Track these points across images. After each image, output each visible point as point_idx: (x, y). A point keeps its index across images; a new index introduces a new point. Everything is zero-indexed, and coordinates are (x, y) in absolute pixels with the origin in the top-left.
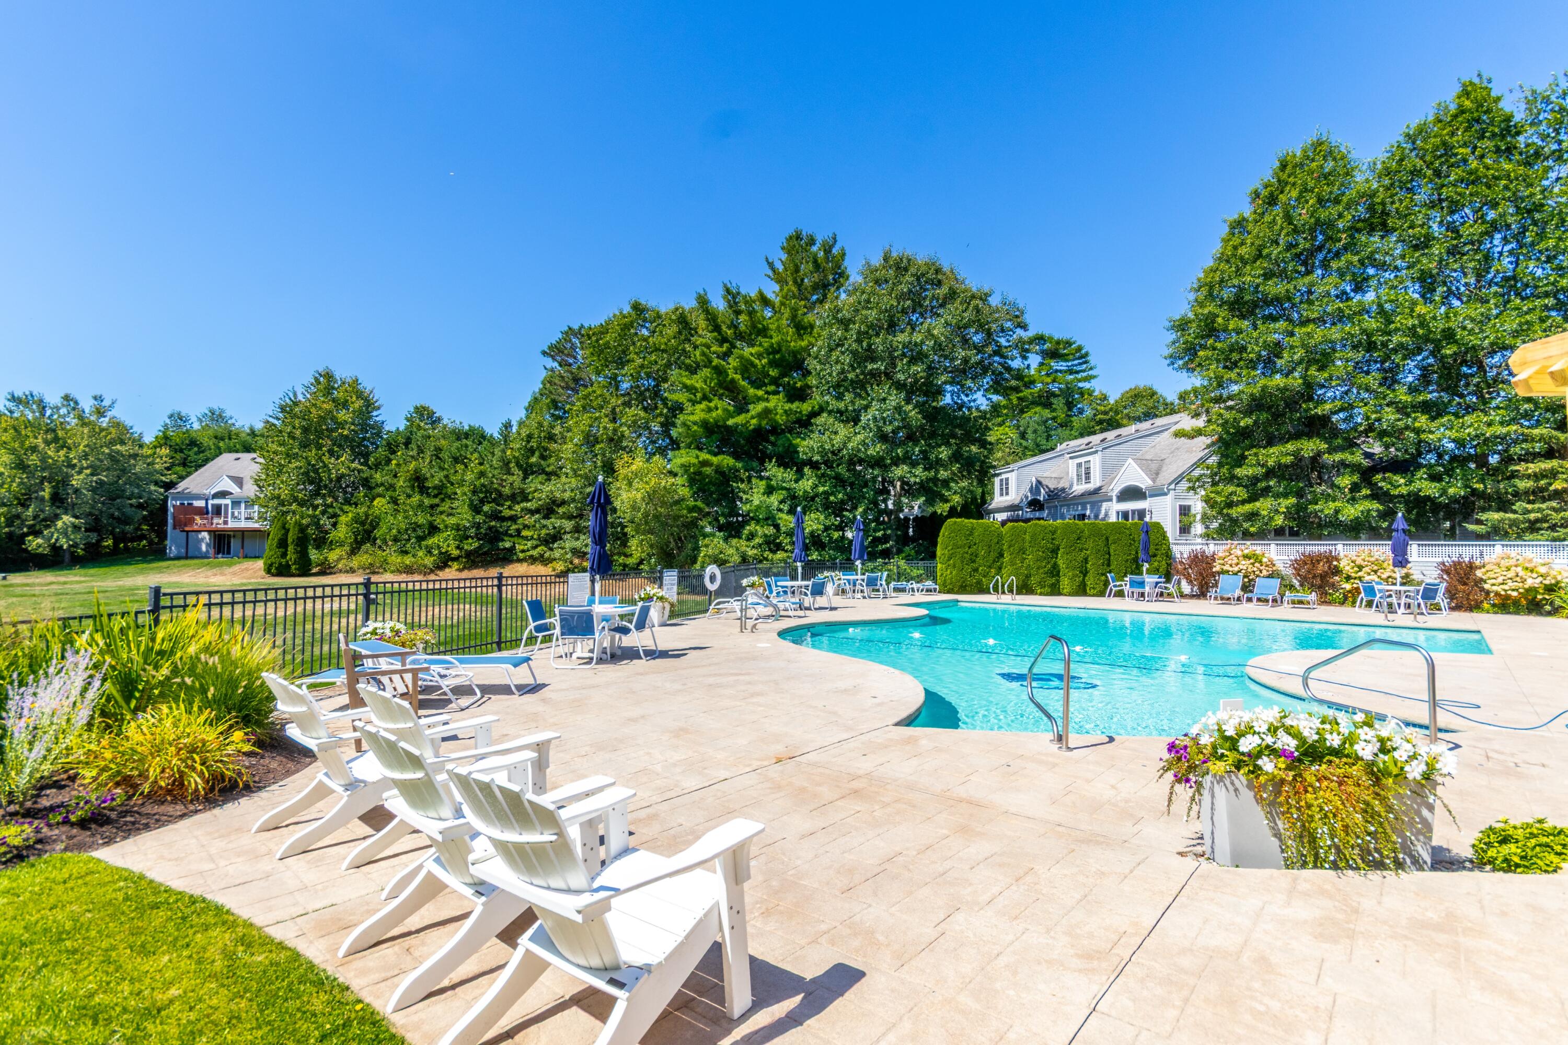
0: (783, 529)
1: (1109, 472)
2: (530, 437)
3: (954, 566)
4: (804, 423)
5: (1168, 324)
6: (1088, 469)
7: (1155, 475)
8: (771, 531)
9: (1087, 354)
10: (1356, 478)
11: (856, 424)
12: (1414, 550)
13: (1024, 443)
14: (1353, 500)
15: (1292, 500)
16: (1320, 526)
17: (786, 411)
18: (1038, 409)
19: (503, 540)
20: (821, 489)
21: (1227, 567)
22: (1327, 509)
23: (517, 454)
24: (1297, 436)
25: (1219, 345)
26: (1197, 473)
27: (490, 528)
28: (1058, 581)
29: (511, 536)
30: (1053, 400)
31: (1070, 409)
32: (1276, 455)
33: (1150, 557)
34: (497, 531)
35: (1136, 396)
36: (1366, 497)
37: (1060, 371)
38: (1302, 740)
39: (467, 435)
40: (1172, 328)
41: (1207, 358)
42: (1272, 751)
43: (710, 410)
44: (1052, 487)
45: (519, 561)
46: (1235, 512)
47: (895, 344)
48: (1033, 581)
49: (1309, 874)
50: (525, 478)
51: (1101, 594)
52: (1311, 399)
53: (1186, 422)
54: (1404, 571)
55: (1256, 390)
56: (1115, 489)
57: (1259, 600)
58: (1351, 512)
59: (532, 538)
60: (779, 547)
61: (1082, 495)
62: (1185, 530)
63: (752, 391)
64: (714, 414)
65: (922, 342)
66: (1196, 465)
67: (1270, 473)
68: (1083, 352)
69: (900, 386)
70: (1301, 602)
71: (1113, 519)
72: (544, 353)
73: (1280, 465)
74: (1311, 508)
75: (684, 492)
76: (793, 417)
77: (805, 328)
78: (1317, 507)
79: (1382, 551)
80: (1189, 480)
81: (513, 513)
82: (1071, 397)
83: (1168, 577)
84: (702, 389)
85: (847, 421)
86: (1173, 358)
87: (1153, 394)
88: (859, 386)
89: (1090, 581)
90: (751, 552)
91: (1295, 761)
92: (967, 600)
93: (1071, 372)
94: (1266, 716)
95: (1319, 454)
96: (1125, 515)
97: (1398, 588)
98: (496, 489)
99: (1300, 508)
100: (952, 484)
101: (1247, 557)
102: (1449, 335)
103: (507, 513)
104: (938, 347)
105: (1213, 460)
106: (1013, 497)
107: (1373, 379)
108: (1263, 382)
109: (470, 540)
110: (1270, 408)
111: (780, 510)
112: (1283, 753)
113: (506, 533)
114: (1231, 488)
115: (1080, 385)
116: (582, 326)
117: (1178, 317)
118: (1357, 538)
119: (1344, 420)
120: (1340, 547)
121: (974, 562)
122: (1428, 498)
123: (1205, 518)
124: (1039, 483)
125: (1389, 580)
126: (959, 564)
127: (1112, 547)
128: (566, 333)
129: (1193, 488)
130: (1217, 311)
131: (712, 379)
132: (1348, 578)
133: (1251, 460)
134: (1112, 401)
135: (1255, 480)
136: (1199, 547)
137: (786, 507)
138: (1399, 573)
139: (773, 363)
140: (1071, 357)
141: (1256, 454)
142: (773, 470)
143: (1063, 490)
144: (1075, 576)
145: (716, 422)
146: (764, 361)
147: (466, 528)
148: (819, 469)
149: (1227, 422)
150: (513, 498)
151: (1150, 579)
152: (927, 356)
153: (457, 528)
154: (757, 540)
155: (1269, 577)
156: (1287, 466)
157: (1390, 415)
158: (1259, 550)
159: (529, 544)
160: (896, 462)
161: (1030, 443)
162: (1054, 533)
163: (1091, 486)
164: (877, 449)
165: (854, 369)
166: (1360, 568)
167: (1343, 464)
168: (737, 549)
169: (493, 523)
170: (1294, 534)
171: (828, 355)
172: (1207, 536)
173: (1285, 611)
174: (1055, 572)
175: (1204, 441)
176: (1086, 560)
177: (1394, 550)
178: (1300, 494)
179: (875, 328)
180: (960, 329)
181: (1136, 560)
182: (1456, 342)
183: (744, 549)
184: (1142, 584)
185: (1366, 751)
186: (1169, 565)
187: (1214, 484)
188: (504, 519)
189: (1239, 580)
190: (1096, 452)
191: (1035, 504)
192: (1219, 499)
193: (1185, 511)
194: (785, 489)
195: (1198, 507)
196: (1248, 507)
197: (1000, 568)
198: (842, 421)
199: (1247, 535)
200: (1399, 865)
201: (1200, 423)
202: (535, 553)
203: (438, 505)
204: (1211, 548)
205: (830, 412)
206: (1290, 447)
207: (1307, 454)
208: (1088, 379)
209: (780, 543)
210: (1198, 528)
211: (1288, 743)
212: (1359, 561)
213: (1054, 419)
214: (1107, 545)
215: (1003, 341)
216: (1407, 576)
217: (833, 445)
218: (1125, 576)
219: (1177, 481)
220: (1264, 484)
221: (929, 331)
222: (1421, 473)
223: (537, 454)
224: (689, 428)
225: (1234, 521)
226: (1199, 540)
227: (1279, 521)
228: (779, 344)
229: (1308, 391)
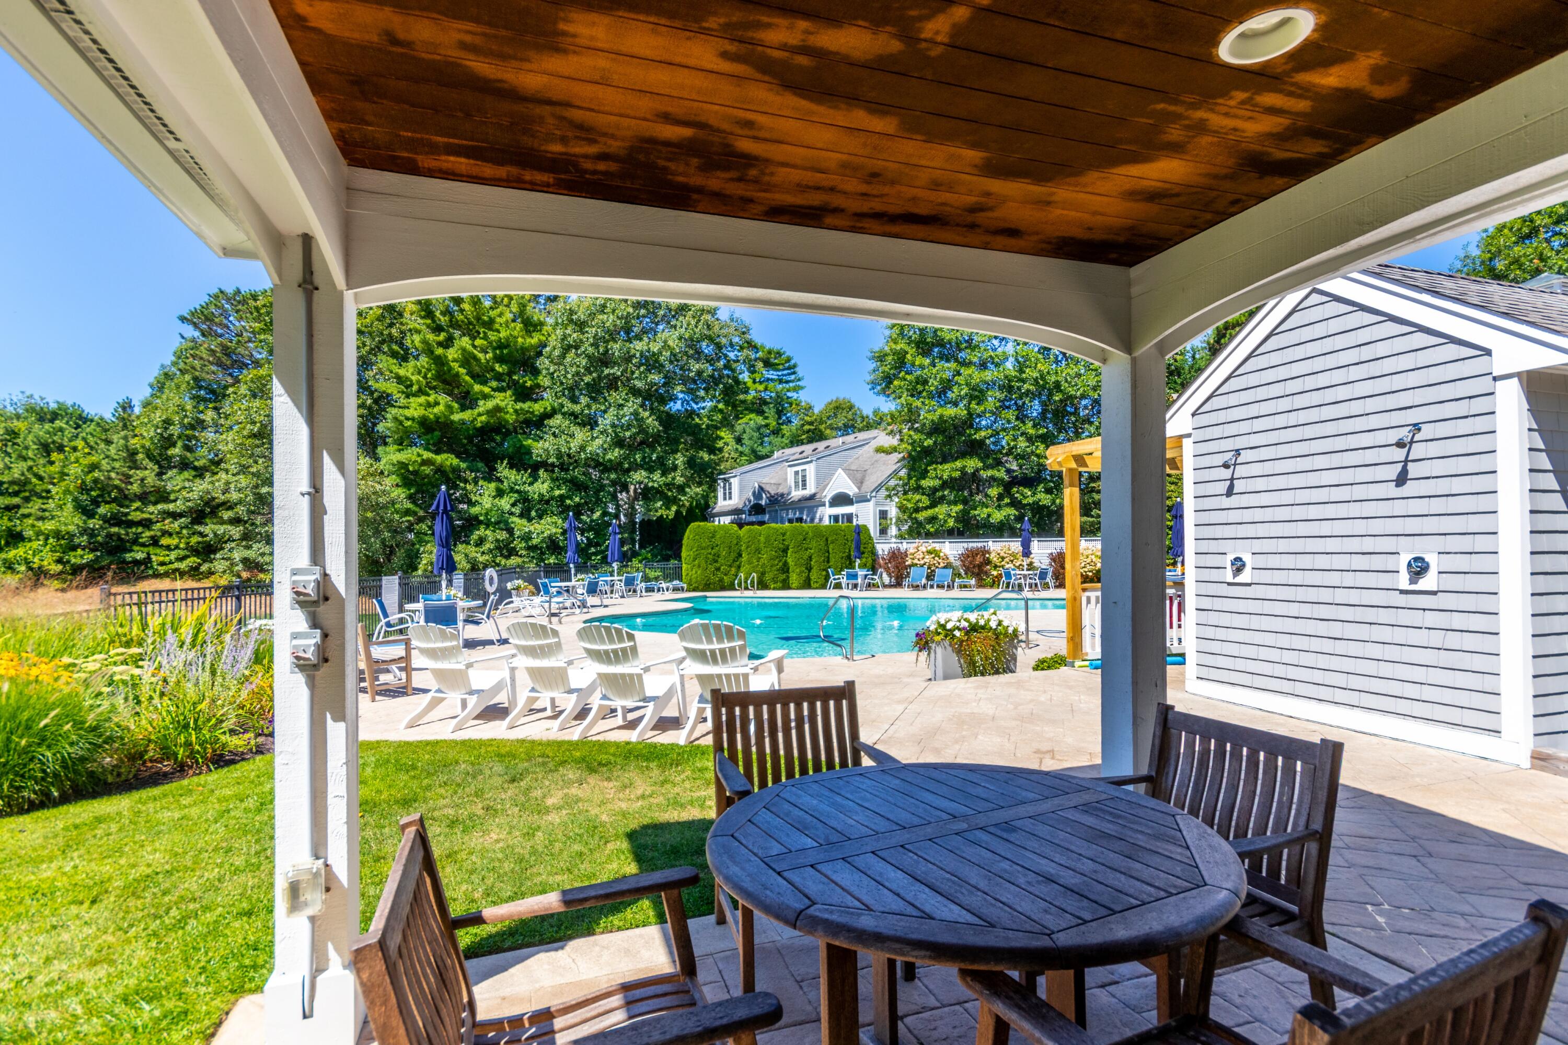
0: (517, 533)
1: (823, 480)
2: (168, 422)
3: (699, 566)
4: (537, 423)
5: (870, 355)
6: (804, 477)
7: (860, 483)
8: (503, 535)
9: (795, 366)
10: (1001, 490)
11: (592, 429)
12: (1035, 545)
13: (740, 449)
14: (999, 507)
15: (960, 507)
16: (978, 527)
17: (516, 411)
18: (752, 416)
19: (131, 551)
20: (557, 493)
21: (916, 561)
22: (981, 513)
23: (148, 444)
24: (963, 455)
25: (908, 377)
26: (892, 483)
27: (110, 536)
28: (788, 577)
29: (143, 545)
30: (765, 408)
31: (780, 418)
32: (948, 470)
33: (860, 554)
34: (119, 538)
35: (838, 408)
36: (1007, 505)
37: (772, 380)
38: (970, 623)
39: (54, 416)
40: (873, 358)
41: (900, 387)
42: (959, 629)
43: (429, 405)
44: (773, 493)
45: (156, 576)
46: (921, 516)
47: (633, 352)
48: (768, 577)
49: (973, 679)
50: (160, 474)
51: (823, 587)
52: (971, 426)
53: (883, 439)
54: (1029, 560)
55: (935, 418)
56: (828, 494)
57: (938, 586)
58: (998, 516)
59: (177, 547)
60: (512, 552)
61: (800, 500)
62: (883, 531)
63: (477, 387)
64: (436, 410)
65: (660, 353)
66: (890, 477)
67: (945, 485)
68: (793, 362)
69: (635, 392)
70: (965, 586)
71: (826, 522)
72: (183, 319)
73: (951, 478)
74: (973, 512)
75: (400, 494)
76: (522, 418)
77: (535, 326)
78: (976, 512)
79: (1016, 546)
80: (887, 489)
81: (146, 516)
82: (781, 406)
83: (874, 570)
84: (418, 381)
85: (583, 425)
86: (874, 384)
87: (851, 407)
88: (595, 391)
89: (814, 576)
90: (482, 559)
91: (967, 633)
92: (714, 596)
93: (781, 381)
94: (956, 615)
95: (977, 470)
96: (836, 518)
97: (1025, 572)
98: (116, 487)
99: (965, 513)
100: (687, 490)
101: (929, 552)
102: (1057, 385)
103: (136, 516)
104: (674, 358)
105: (903, 473)
106: (735, 501)
107: (1011, 415)
108: (939, 411)
109: (79, 552)
110: (944, 431)
111: (512, 514)
112: (964, 628)
113: (135, 542)
114: (917, 497)
115: (789, 394)
116: (238, 292)
117: (877, 349)
118: (1001, 536)
119: (993, 443)
120: (990, 543)
121: (716, 561)
122: (1044, 506)
123: (899, 521)
124: (761, 488)
125: (1020, 567)
126: (703, 564)
127: (831, 547)
128: (216, 297)
129: (889, 496)
130: (907, 348)
131: (429, 370)
132: (996, 567)
133: (932, 473)
134: (816, 411)
135: (935, 490)
136: (895, 546)
137: (517, 510)
138: (1026, 562)
139: (500, 359)
140: (781, 367)
141: (935, 469)
142: (504, 470)
143: (782, 495)
144: (802, 572)
145: (437, 418)
146: (490, 355)
147: (72, 536)
148: (553, 471)
149: (915, 442)
150: (143, 498)
151: (861, 573)
152: (663, 366)
153: (58, 535)
154: (487, 546)
155: (945, 567)
156: (956, 479)
157: (1022, 444)
158: (937, 546)
159: (173, 555)
160: (635, 467)
161: (746, 450)
162: (784, 534)
163: (807, 492)
164: (615, 454)
165: (590, 373)
166: (1003, 558)
167: (993, 478)
168: (466, 555)
169: (115, 530)
170: (961, 534)
171: (563, 356)
172: (901, 537)
173: (956, 593)
174: (785, 569)
175: (896, 456)
176: (810, 558)
177: (1023, 545)
178: (965, 502)
179: (612, 335)
180: (692, 343)
181: (849, 557)
182: (1061, 391)
183: (474, 555)
184: (855, 576)
185: (993, 624)
186: (874, 561)
187: (905, 493)
188: (131, 524)
189: (925, 571)
190: (811, 462)
191: (757, 509)
192: (909, 506)
193: (883, 515)
194: (518, 492)
195: (893, 512)
196: (930, 512)
197: (739, 567)
198: (579, 424)
199: (929, 535)
200: (1005, 672)
201: (894, 441)
202: (183, 566)
203: (18, 507)
204: (904, 546)
205: (564, 414)
206: (958, 464)
207: (970, 470)
208: (796, 389)
209: (514, 548)
210: (893, 531)
211: (964, 624)
212: (1002, 554)
213: (767, 426)
214: (827, 545)
215: (732, 355)
216: (1031, 563)
217: (570, 449)
218: (842, 570)
219: (877, 489)
220: (940, 494)
221: (665, 342)
222: (1041, 488)
223: (179, 444)
224: (401, 423)
225: (920, 524)
226: (894, 540)
227: (951, 523)
228: (507, 339)
229: (969, 422)
